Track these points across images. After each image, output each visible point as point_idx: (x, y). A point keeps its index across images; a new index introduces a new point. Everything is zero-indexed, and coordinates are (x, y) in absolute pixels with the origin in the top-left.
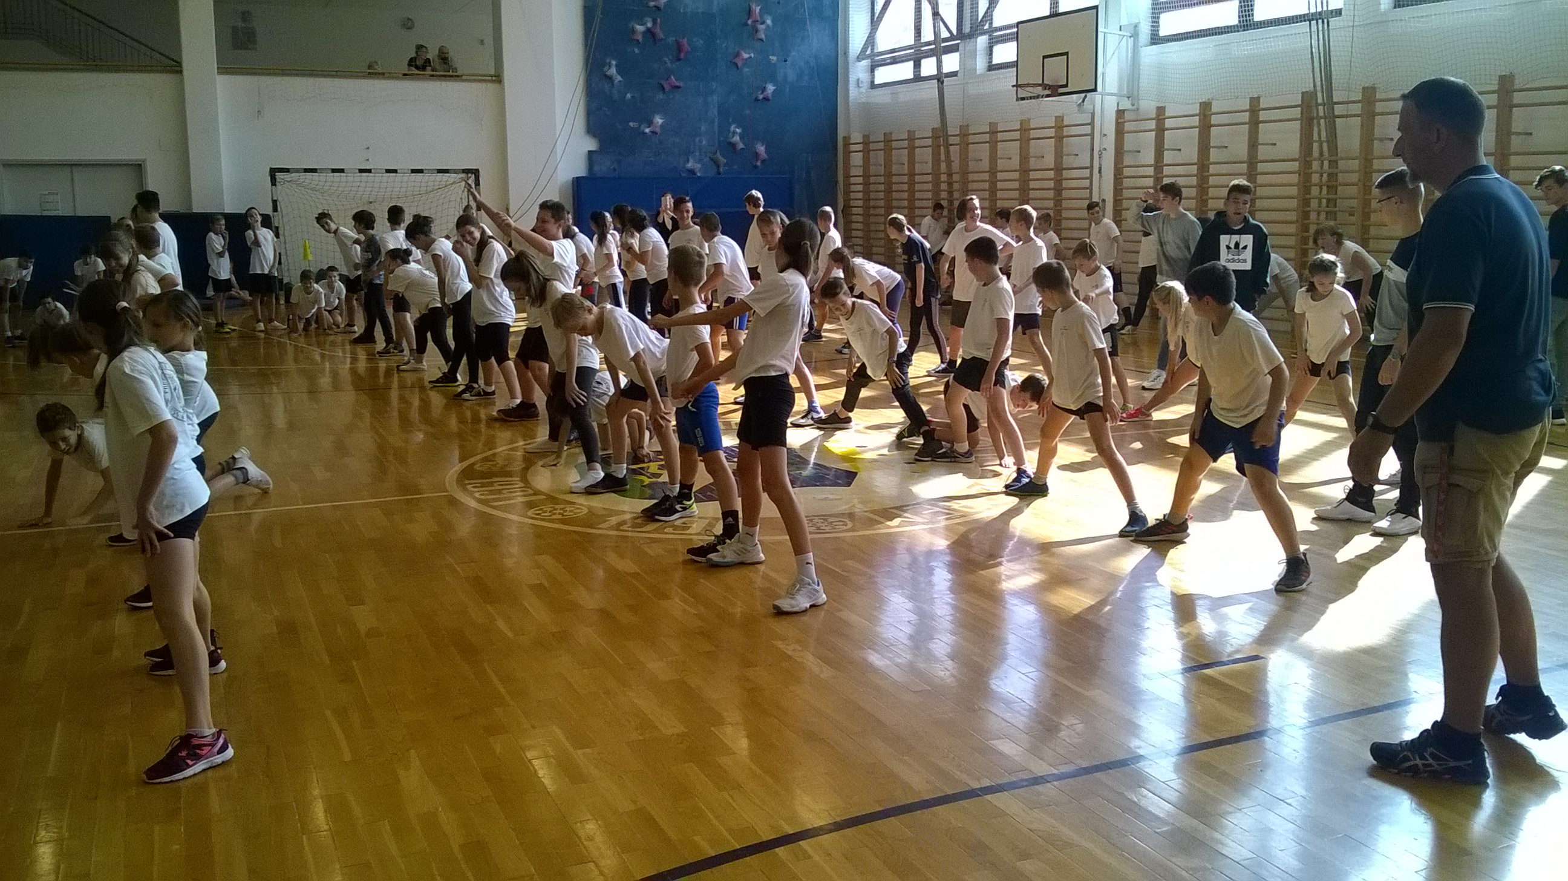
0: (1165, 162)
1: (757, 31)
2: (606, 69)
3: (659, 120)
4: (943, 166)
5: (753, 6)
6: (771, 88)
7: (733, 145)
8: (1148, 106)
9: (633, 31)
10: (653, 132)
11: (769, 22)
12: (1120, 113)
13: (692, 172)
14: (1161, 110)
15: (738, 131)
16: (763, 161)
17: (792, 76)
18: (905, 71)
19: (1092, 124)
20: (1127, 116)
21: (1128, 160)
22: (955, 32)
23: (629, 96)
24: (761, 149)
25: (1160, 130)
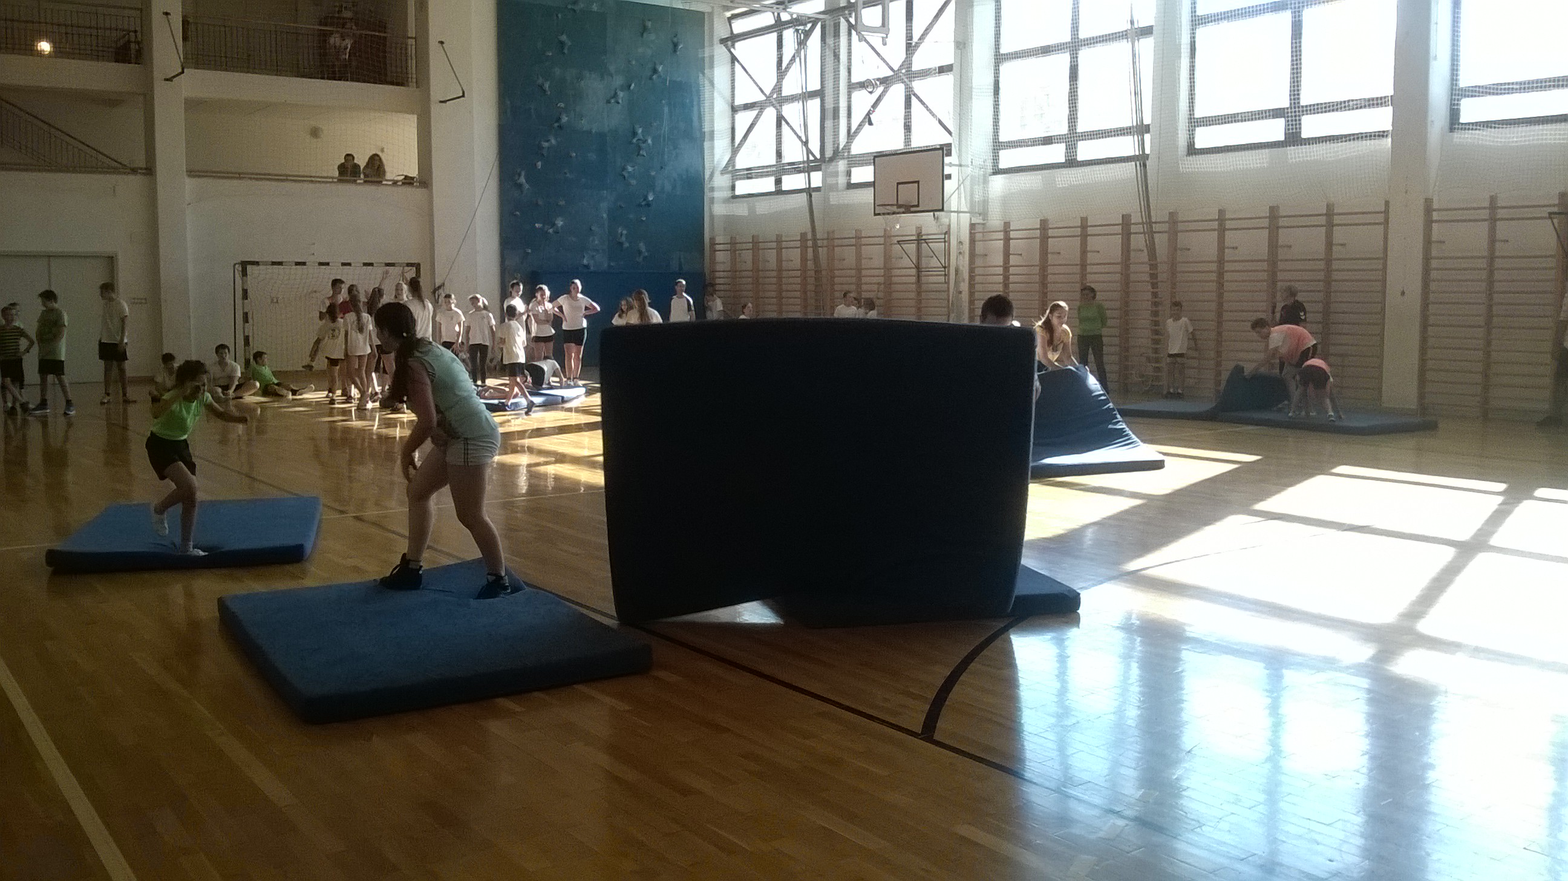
0: (1011, 264)
1: (640, 148)
2: (517, 178)
3: (560, 223)
4: (810, 264)
5: (637, 126)
6: (651, 198)
7: (621, 244)
8: (995, 220)
9: (540, 146)
10: (557, 232)
11: (650, 141)
12: (972, 226)
13: (587, 267)
14: (1007, 225)
15: (625, 232)
16: (646, 257)
17: (668, 187)
18: (767, 184)
19: (947, 233)
20: (979, 229)
21: (979, 262)
22: (818, 156)
24: (643, 248)
25: (1007, 240)
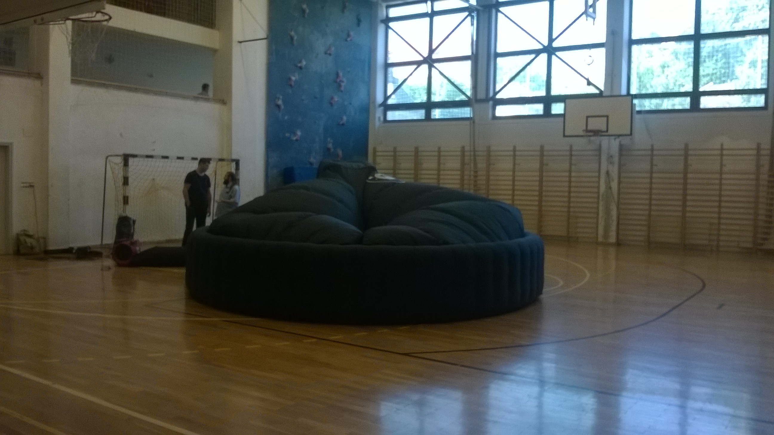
0: (653, 171)
1: (340, 86)
3: (299, 133)
5: (339, 71)
6: (345, 118)
7: (329, 149)
9: (290, 79)
10: (296, 140)
11: (345, 82)
12: (621, 146)
13: (311, 164)
14: (651, 146)
15: (331, 141)
17: (353, 113)
23: (286, 118)
24: (340, 152)
25: (652, 156)
